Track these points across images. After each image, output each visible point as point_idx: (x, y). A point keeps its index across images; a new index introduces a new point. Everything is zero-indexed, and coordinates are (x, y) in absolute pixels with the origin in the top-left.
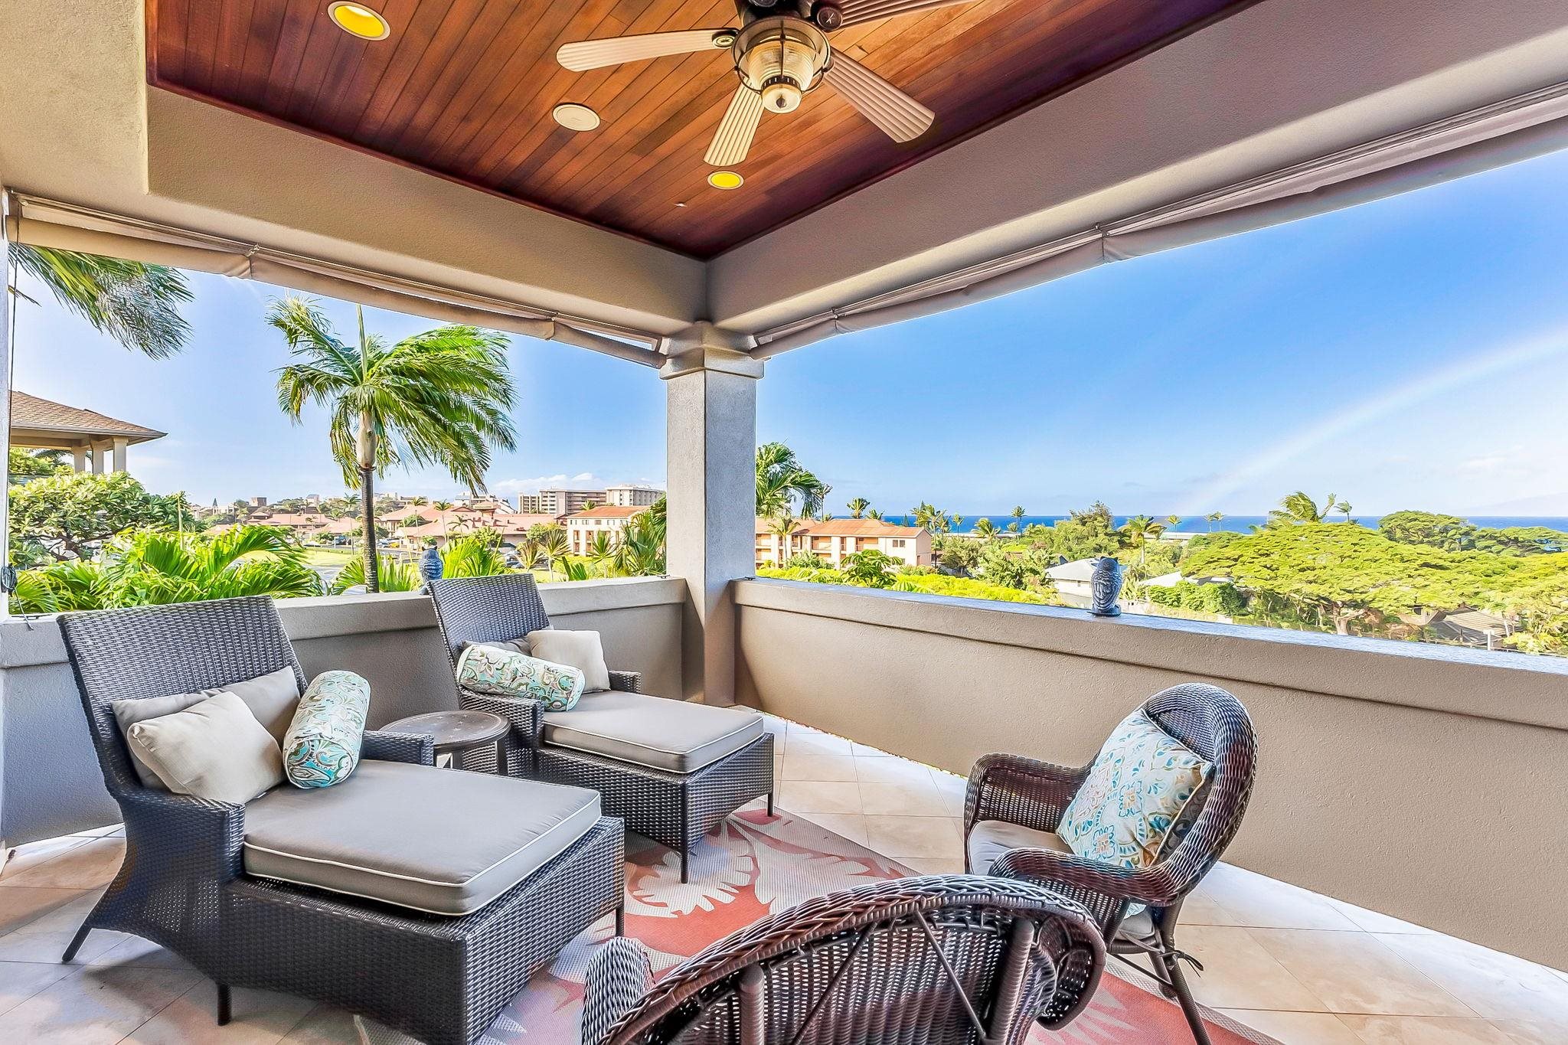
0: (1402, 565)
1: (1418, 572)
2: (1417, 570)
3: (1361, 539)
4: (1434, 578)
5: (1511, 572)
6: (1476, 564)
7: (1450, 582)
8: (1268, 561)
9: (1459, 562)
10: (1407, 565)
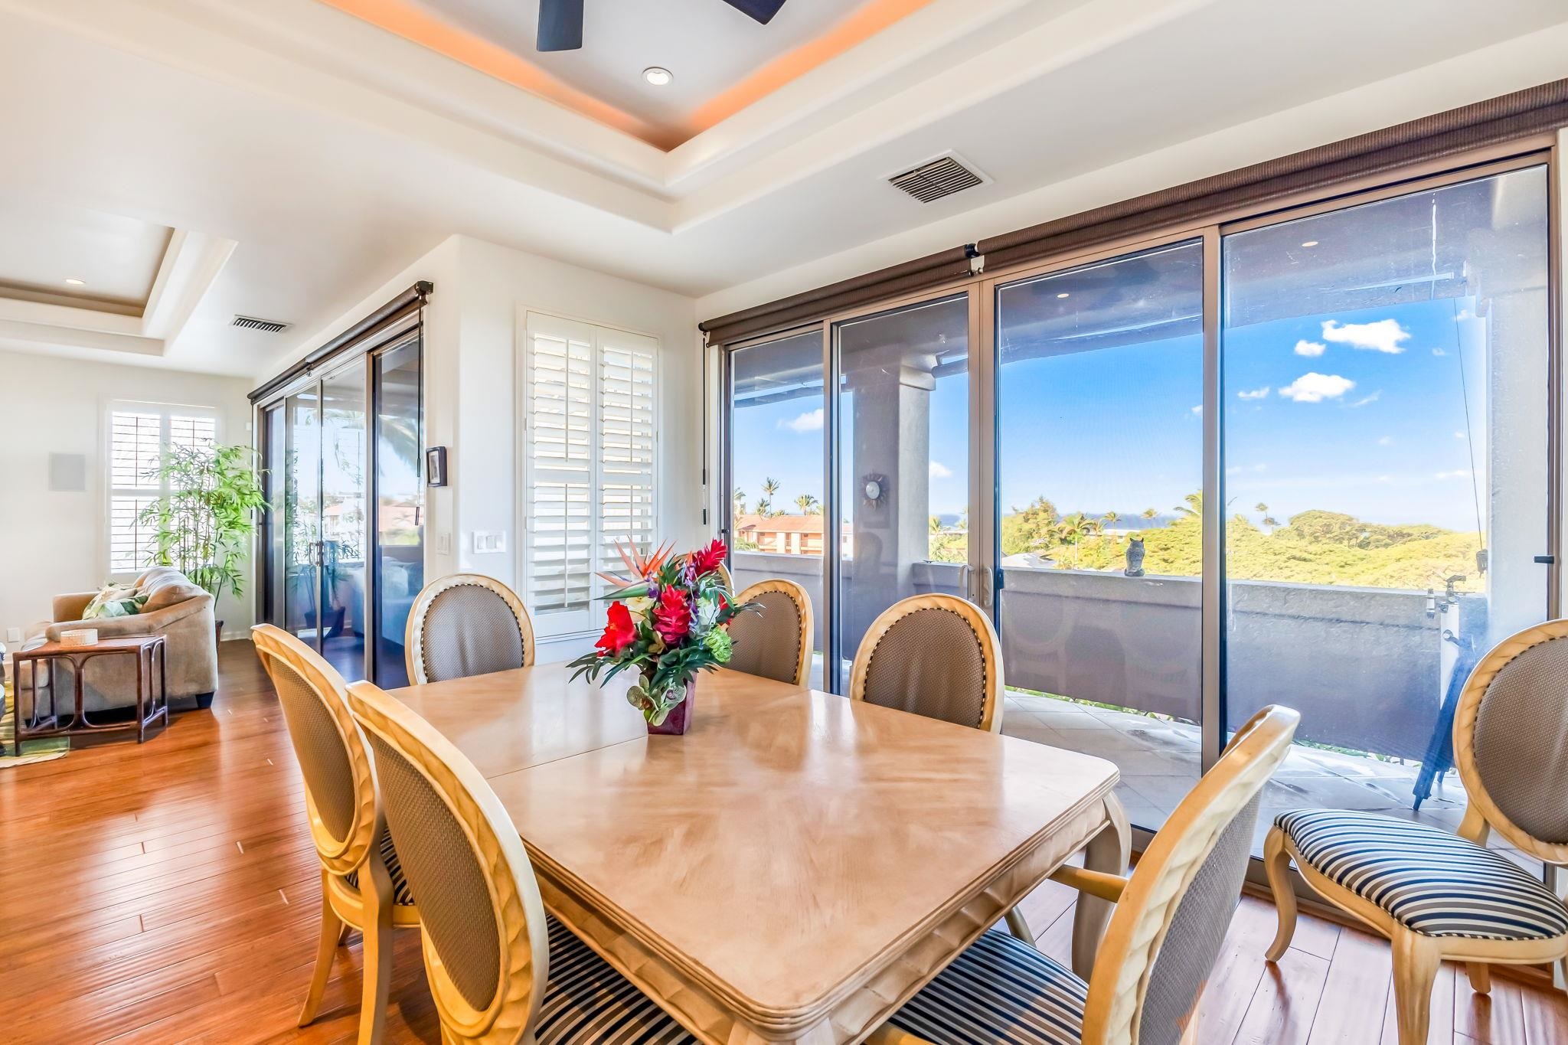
0: (1273, 557)
1: (1286, 564)
2: (1285, 562)
3: (1243, 536)
4: (1297, 569)
5: (1360, 563)
6: (1333, 556)
7: (1311, 573)
8: (1166, 555)
9: (1321, 554)
10: (1278, 557)
